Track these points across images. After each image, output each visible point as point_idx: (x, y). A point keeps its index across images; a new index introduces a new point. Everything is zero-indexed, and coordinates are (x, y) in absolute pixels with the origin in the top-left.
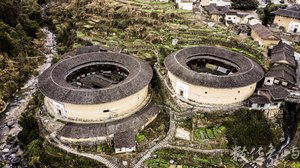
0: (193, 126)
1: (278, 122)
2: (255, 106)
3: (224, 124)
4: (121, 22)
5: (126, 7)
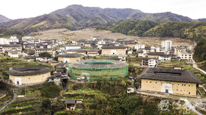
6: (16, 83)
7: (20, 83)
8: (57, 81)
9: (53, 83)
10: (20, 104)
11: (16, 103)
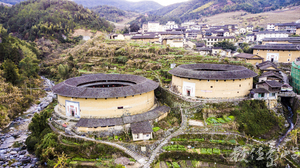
0: (204, 116)
1: (279, 112)
2: (256, 96)
3: (232, 113)
4: (121, 58)
5: (124, 48)
6: (185, 93)
7: (193, 94)
8: (271, 101)
9: (262, 104)
10: (196, 141)
11: (188, 136)
